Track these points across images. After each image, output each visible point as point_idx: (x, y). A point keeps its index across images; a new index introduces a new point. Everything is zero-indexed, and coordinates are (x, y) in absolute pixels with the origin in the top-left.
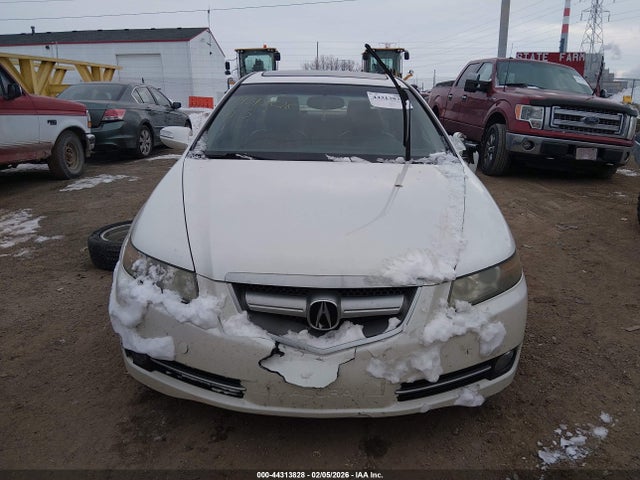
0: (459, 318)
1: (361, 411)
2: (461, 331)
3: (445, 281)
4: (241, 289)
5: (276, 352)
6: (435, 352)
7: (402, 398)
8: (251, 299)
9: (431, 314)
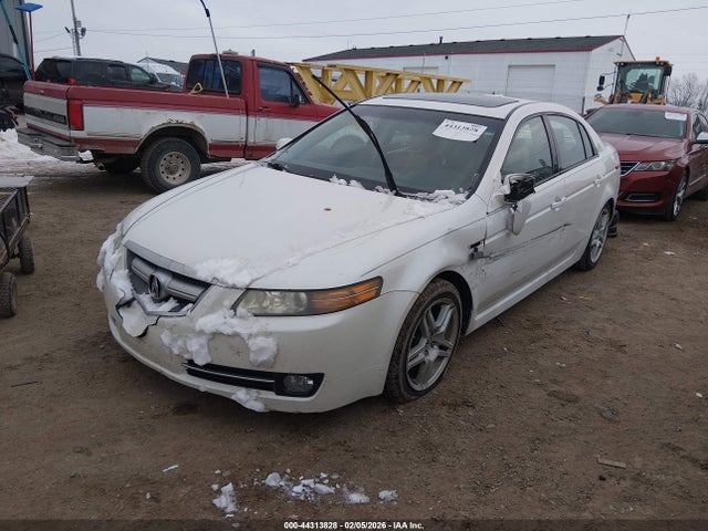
0: (235, 321)
1: (163, 369)
2: (227, 330)
3: (234, 287)
4: (131, 255)
5: (128, 304)
6: (203, 340)
7: (191, 372)
8: (137, 263)
9: (211, 310)
